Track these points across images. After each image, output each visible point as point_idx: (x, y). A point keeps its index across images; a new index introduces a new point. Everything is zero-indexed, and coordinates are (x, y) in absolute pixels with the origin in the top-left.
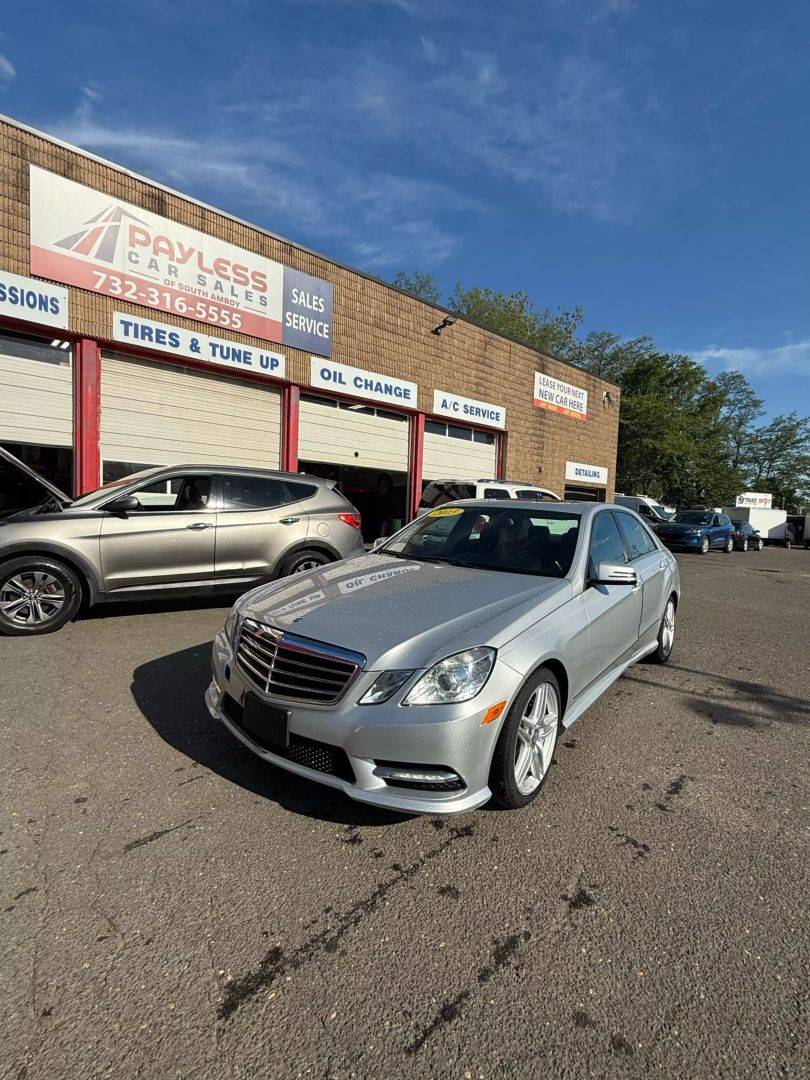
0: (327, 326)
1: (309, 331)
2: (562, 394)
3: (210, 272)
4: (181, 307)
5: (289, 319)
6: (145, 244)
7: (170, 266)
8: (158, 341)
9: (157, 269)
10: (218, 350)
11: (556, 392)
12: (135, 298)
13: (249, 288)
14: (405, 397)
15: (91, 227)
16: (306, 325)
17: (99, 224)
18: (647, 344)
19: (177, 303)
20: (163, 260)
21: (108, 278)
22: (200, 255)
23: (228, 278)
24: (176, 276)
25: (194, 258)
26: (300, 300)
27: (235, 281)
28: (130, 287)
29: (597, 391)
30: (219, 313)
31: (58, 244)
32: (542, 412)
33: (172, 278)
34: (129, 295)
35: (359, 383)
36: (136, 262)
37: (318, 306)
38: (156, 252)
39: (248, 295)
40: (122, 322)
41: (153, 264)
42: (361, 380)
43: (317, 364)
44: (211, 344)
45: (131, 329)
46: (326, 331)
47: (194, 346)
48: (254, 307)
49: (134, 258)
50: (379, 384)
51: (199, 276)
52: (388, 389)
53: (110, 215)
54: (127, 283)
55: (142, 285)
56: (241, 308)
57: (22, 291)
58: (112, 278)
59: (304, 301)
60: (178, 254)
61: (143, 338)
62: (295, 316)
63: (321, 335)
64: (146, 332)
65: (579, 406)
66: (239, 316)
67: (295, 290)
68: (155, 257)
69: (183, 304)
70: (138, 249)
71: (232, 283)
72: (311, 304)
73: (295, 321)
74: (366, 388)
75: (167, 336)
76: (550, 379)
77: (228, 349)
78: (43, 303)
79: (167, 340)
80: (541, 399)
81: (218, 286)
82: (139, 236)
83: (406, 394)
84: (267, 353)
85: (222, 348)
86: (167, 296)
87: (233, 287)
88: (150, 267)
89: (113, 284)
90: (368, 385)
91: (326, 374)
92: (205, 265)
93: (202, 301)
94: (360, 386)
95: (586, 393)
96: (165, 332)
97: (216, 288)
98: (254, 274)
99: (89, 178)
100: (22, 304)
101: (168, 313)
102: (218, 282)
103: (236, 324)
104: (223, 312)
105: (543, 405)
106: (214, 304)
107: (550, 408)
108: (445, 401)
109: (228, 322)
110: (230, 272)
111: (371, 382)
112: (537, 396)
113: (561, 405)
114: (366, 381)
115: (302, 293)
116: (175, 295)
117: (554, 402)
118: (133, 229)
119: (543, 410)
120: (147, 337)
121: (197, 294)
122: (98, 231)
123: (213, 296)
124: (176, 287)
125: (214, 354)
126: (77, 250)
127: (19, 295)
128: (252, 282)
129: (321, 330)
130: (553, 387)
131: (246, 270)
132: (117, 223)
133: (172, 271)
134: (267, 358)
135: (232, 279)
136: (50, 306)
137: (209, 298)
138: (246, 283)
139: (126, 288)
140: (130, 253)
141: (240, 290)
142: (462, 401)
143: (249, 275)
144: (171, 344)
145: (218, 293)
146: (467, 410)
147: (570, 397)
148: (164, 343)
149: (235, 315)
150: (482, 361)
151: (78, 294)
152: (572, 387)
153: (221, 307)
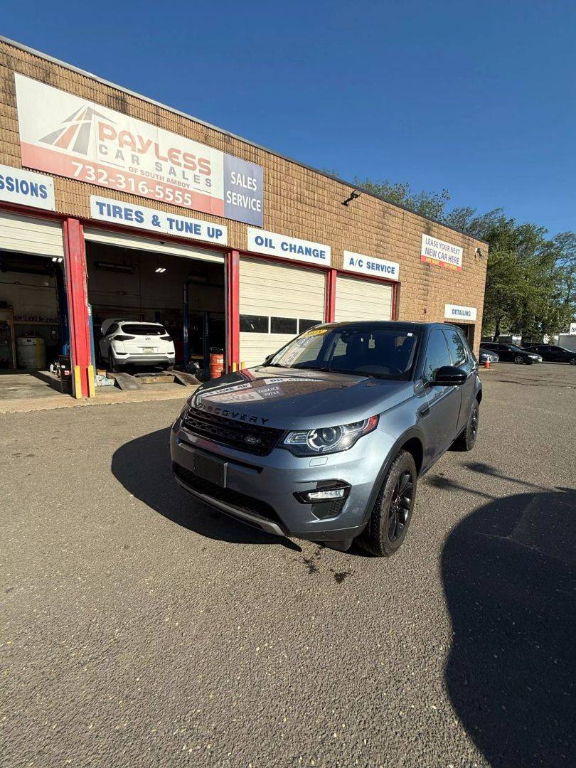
0: (260, 202)
1: (245, 206)
2: (445, 252)
3: (165, 160)
4: (143, 190)
5: (229, 197)
6: (111, 138)
7: (133, 156)
8: (126, 218)
9: (123, 159)
10: (174, 224)
11: (438, 250)
12: (106, 183)
13: (197, 172)
14: (321, 257)
15: (68, 125)
16: (242, 201)
17: (74, 122)
19: (140, 187)
20: (127, 151)
21: (84, 168)
22: (157, 146)
23: (179, 164)
24: (138, 164)
25: (152, 148)
26: (237, 181)
27: (186, 167)
28: (102, 175)
29: (471, 247)
30: (173, 194)
31: (41, 140)
32: (428, 266)
33: (135, 166)
34: (102, 182)
35: (285, 247)
36: (106, 153)
37: (252, 186)
38: (121, 145)
39: (196, 178)
40: (97, 203)
41: (119, 155)
42: (287, 245)
43: (252, 233)
44: (168, 219)
45: (105, 209)
46: (258, 206)
47: (155, 221)
48: (201, 188)
49: (104, 150)
50: (300, 247)
51: (157, 163)
52: (308, 251)
53: (83, 114)
54: (99, 170)
55: (111, 172)
56: (191, 189)
57: (17, 180)
58: (87, 167)
59: (240, 182)
60: (139, 146)
61: (115, 216)
62: (234, 194)
63: (254, 209)
64: (116, 211)
65: (456, 260)
66: (190, 196)
67: (233, 173)
68: (120, 149)
69: (144, 186)
70: (107, 142)
71: (182, 168)
72: (246, 184)
73: (234, 198)
74: (291, 251)
75: (133, 214)
76: (434, 239)
77: (182, 222)
78: (34, 189)
79: (134, 217)
80: (427, 255)
81: (172, 171)
82: (107, 132)
83: (322, 255)
84: (212, 225)
85: (177, 221)
86: (132, 180)
87: (183, 172)
88: (117, 157)
89: (89, 172)
90: (292, 248)
91: (259, 241)
92: (160, 154)
93: (159, 184)
94: (286, 250)
95: (461, 249)
96: (131, 211)
97: (170, 173)
98: (200, 160)
99: (63, 83)
100: (18, 191)
101: (133, 195)
102: (172, 168)
103: (187, 202)
104: (177, 192)
105: (428, 260)
106: (169, 186)
107: (434, 262)
108: (352, 259)
109: (181, 201)
110: (181, 160)
111: (295, 246)
112: (423, 253)
113: (442, 260)
114: (291, 245)
115: (239, 175)
116: (138, 179)
117: (437, 258)
118: (102, 126)
119: (428, 264)
120: (118, 215)
121: (155, 179)
122: (73, 128)
123: (168, 180)
124: (138, 173)
125: (171, 227)
126: (57, 145)
127: (14, 183)
128: (198, 167)
129: (255, 207)
130: (436, 246)
131: (194, 157)
132: (89, 121)
133: (135, 160)
134: (213, 229)
135: (183, 165)
136: (39, 192)
137: (165, 181)
138: (194, 168)
139: (99, 176)
140: (101, 146)
141: (189, 174)
142: (365, 259)
143: (196, 161)
144: (137, 220)
145: (172, 177)
146: (370, 266)
147: (450, 254)
148: (132, 220)
149: (186, 195)
150: (382, 227)
151: (62, 181)
152: (451, 245)
153: (175, 189)
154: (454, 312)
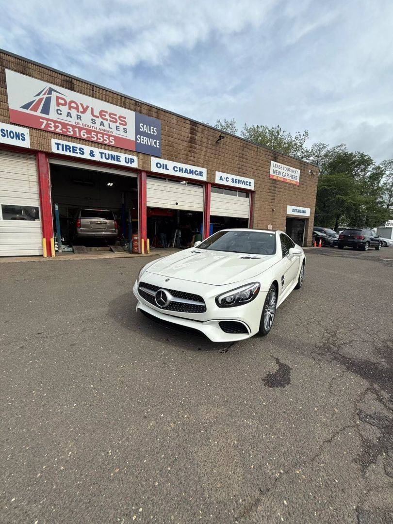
0: (159, 141)
1: (149, 144)
2: (287, 172)
3: (97, 117)
4: (84, 135)
5: (139, 139)
6: (65, 105)
7: (77, 115)
8: (74, 152)
9: (71, 117)
10: (103, 155)
11: (282, 171)
12: (61, 131)
13: (118, 124)
14: (200, 175)
15: (37, 98)
16: (147, 141)
17: (41, 96)
18: (343, 148)
19: (82, 133)
20: (74, 112)
21: (47, 123)
22: (92, 109)
23: (107, 120)
24: (81, 120)
25: (89, 110)
26: (144, 129)
28: (58, 127)
29: (306, 169)
30: (103, 137)
31: (22, 107)
32: (275, 181)
33: (79, 121)
34: (58, 130)
35: (176, 169)
36: (61, 114)
37: (154, 132)
38: (70, 109)
39: (117, 128)
40: (56, 143)
41: (69, 115)
43: (154, 161)
44: (100, 153)
45: (60, 147)
46: (158, 144)
47: (92, 154)
48: (121, 134)
49: (59, 112)
50: (186, 169)
51: (92, 120)
52: (191, 172)
53: (46, 92)
54: (57, 124)
55: (64, 125)
56: (114, 134)
57: (7, 131)
58: (49, 122)
59: (146, 129)
60: (81, 109)
61: (66, 151)
62: (142, 137)
63: (155, 146)
64: (67, 148)
65: (295, 177)
66: (113, 138)
67: (141, 124)
68: (70, 111)
69: (85, 133)
70: (61, 107)
71: (109, 122)
72: (150, 131)
73: (142, 140)
74: (180, 172)
75: (78, 149)
76: (279, 164)
77: (109, 154)
78: (17, 136)
79: (78, 151)
80: (274, 174)
81: (102, 124)
82: (61, 101)
84: (128, 156)
85: (105, 154)
86: (77, 130)
87: (109, 124)
89: (50, 125)
90: (181, 170)
91: (159, 165)
92: (95, 114)
93: (94, 131)
94: (177, 171)
95: (299, 171)
96: (77, 148)
98: (120, 117)
99: (34, 74)
100: (8, 137)
101: (78, 138)
102: (102, 122)
103: (112, 142)
104: (105, 136)
105: (274, 178)
106: (101, 133)
107: (279, 179)
108: (221, 177)
109: (108, 141)
110: (107, 117)
111: (182, 168)
112: (271, 173)
113: (285, 177)
114: (180, 168)
115: (145, 126)
116: (81, 129)
117: (281, 176)
118: (58, 98)
120: (68, 150)
121: (91, 129)
122: (41, 100)
123: (100, 129)
124: (81, 126)
125: (102, 157)
127: (6, 133)
128: (119, 121)
129: (156, 144)
130: (281, 168)
131: (116, 115)
132: (49, 96)
133: (79, 117)
134: (128, 158)
135: (109, 120)
136: (21, 137)
137: (98, 130)
138: (116, 122)
139: (56, 127)
140: (58, 110)
141: (113, 125)
142: (231, 177)
143: (117, 118)
144: (80, 153)
145: (102, 127)
146: (233, 181)
147: (290, 173)
148: (77, 153)
149: (111, 138)
150: (242, 156)
151: (34, 131)
152: (291, 168)
153: (104, 134)
154: (294, 210)
